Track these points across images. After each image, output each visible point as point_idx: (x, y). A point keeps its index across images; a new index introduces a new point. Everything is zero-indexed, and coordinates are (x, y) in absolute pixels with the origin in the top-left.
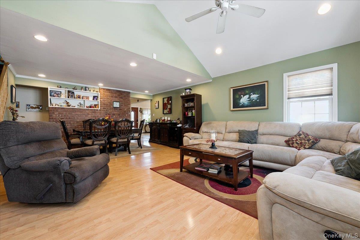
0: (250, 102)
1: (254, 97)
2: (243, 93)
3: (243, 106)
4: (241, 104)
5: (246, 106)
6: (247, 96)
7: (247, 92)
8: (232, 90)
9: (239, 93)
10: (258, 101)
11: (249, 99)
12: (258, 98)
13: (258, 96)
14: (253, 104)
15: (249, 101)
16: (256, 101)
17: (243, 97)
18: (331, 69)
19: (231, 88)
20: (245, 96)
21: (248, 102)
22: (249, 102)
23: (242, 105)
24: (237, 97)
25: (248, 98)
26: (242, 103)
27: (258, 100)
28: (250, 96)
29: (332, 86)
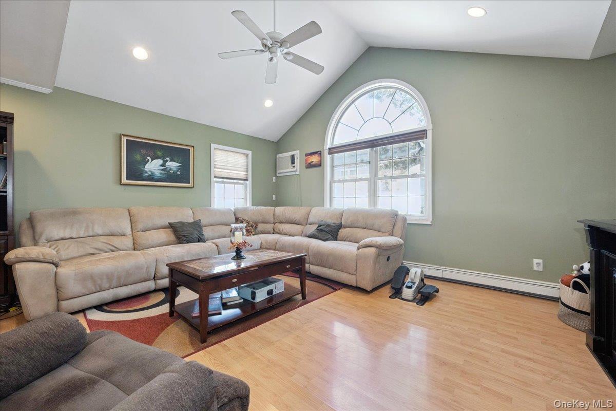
0: (166, 174)
1: (173, 165)
2: (151, 153)
3: (151, 178)
4: (147, 174)
5: (156, 179)
6: (160, 161)
7: (160, 153)
8: (124, 140)
9: (143, 152)
10: (178, 173)
11: (163, 168)
12: (179, 169)
13: (179, 166)
14: (170, 177)
15: (162, 170)
16: (175, 173)
17: (152, 160)
18: (247, 155)
19: (124, 135)
20: (155, 161)
21: (161, 172)
22: (164, 172)
23: (149, 175)
24: (138, 157)
25: (162, 166)
26: (149, 173)
27: (178, 171)
28: (165, 162)
29: (247, 172)
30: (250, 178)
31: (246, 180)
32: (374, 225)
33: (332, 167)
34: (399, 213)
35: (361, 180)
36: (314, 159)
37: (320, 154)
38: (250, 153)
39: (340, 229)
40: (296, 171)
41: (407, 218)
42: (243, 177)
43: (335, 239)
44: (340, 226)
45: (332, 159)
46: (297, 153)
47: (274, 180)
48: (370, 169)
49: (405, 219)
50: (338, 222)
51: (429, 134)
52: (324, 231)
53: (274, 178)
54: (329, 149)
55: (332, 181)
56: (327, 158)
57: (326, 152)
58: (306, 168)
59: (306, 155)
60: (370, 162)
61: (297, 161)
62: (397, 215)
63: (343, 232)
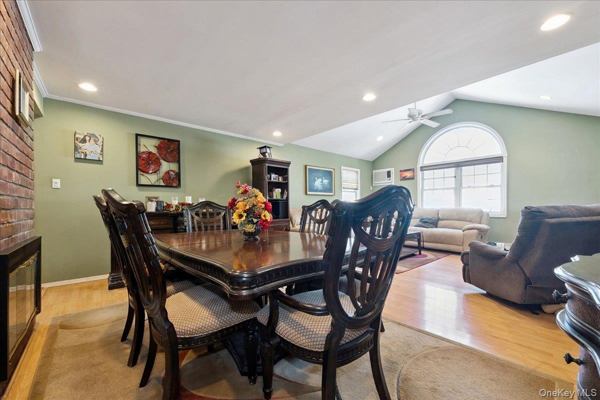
6: (321, 180)
8: (307, 168)
9: (314, 174)
11: (322, 184)
13: (328, 182)
17: (318, 179)
18: (357, 172)
19: (307, 165)
28: (323, 180)
29: (357, 183)
30: (359, 188)
31: (357, 189)
32: (466, 217)
33: (423, 179)
34: (484, 210)
35: (448, 189)
36: (408, 174)
37: (413, 171)
38: (359, 170)
39: (438, 221)
40: (392, 182)
41: (490, 214)
42: (355, 187)
43: (437, 227)
44: (439, 219)
45: (423, 175)
46: (392, 170)
47: (371, 189)
48: (456, 181)
49: (488, 214)
50: (436, 217)
51: (505, 159)
52: (428, 222)
53: (371, 187)
54: (421, 167)
55: (423, 190)
56: (419, 173)
57: (419, 169)
58: (401, 180)
59: (401, 171)
60: (455, 177)
61: (393, 175)
62: (482, 212)
63: (441, 223)
